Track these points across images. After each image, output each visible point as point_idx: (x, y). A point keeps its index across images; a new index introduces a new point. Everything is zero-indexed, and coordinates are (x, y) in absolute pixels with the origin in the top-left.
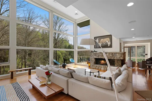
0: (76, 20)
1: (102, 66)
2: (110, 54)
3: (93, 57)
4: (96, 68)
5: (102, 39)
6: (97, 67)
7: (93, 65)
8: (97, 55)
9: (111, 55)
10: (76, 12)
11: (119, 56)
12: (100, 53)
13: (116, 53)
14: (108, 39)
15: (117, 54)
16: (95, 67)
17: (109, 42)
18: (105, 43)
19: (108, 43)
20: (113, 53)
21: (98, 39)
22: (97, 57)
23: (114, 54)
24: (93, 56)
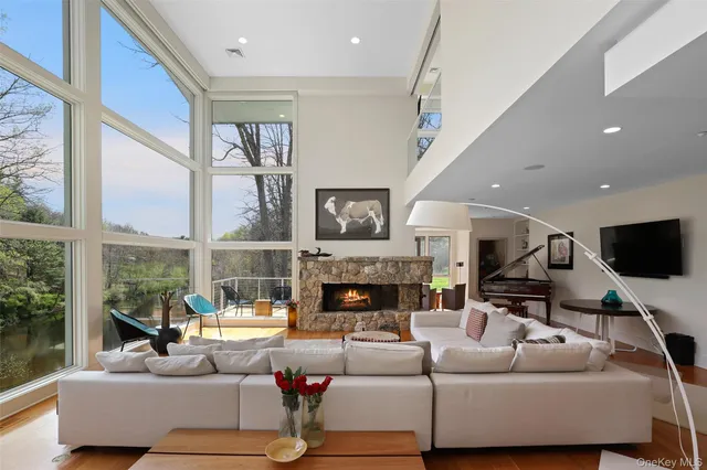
0: (211, 79)
1: (359, 316)
2: (389, 264)
3: (313, 279)
4: (333, 327)
5: (352, 203)
6: (337, 323)
7: (316, 318)
8: (334, 270)
9: (391, 270)
10: (243, 41)
11: (418, 273)
12: (347, 262)
13: (407, 262)
14: (376, 204)
15: (412, 266)
16: (324, 325)
17: (378, 216)
18: (361, 221)
19: (376, 220)
20: (397, 262)
21: (333, 198)
22: (334, 280)
23: (400, 265)
24: (316, 276)
